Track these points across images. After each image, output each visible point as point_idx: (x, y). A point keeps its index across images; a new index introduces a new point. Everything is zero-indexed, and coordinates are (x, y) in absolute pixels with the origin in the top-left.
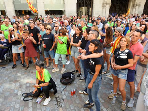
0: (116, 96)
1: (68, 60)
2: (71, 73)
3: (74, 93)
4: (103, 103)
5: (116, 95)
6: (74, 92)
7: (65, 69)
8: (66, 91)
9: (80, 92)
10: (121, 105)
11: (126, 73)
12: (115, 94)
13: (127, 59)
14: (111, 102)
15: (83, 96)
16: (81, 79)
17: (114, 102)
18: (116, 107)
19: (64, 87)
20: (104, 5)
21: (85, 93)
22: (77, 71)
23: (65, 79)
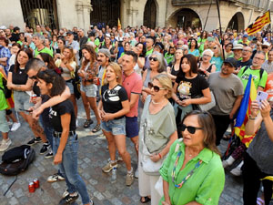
0: (116, 166)
1: (14, 121)
2: (23, 147)
3: (36, 186)
4: (95, 186)
5: (115, 164)
6: (35, 184)
7: (10, 143)
8: (18, 187)
9: (50, 179)
10: (125, 180)
11: (122, 124)
12: (113, 162)
13: (120, 102)
14: (109, 179)
15: (56, 186)
16: (49, 155)
17: (114, 177)
18: (118, 186)
19: (11, 180)
20: (79, 8)
21: (60, 177)
22: (38, 139)
23: (11, 163)
